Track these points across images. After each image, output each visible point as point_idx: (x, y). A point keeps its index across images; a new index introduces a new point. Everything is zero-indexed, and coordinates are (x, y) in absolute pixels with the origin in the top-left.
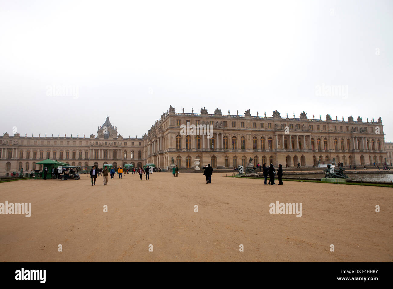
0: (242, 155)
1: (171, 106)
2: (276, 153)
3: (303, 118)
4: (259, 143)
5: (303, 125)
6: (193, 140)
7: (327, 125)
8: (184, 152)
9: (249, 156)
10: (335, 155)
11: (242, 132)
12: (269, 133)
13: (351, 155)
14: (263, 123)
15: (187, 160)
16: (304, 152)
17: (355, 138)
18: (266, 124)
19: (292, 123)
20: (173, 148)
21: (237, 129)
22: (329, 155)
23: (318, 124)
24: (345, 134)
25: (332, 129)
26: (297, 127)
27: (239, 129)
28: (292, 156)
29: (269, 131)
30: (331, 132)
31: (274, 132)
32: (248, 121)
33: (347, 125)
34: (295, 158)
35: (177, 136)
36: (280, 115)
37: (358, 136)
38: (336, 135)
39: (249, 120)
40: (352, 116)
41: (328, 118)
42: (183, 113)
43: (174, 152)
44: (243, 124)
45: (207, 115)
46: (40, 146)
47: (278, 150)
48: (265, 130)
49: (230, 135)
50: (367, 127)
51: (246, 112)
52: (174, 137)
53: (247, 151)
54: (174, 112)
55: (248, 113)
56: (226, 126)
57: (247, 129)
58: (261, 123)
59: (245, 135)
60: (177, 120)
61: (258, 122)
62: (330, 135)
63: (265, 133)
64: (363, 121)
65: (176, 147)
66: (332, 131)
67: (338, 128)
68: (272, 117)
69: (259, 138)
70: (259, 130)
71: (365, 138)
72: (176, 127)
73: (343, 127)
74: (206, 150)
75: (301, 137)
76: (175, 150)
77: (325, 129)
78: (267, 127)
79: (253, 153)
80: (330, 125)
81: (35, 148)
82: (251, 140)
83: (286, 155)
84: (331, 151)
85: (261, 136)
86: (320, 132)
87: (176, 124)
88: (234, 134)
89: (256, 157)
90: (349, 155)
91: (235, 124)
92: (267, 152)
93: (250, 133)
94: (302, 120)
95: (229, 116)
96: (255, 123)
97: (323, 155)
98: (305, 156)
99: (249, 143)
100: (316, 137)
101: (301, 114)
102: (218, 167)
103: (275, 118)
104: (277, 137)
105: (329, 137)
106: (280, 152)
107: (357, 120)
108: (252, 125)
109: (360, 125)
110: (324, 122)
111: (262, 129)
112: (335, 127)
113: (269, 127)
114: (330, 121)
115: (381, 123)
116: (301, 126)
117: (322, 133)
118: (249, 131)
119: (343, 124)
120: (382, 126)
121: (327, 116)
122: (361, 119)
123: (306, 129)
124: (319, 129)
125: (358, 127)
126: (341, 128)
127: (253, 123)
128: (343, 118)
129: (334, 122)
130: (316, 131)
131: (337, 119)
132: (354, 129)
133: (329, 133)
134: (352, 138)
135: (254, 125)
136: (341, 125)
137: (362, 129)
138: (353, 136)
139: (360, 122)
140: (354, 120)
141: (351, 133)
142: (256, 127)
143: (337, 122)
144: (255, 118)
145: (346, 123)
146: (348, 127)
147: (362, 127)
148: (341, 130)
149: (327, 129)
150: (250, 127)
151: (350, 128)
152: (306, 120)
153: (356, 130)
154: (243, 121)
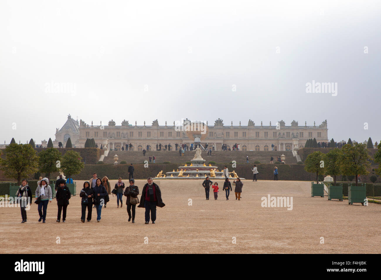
1: (81, 120)
5: (215, 133)
7: (247, 131)
14: (171, 132)
17: (282, 144)
18: (174, 133)
21: (142, 138)
23: (236, 131)
24: (270, 140)
25: (252, 134)
26: (208, 135)
30: (251, 138)
32: (155, 131)
37: (286, 142)
38: (258, 142)
39: (156, 129)
40: (283, 121)
42: (92, 126)
44: (149, 134)
45: (114, 126)
48: (172, 139)
49: (135, 144)
50: (303, 131)
55: (155, 123)
57: (153, 138)
58: (169, 132)
60: (87, 132)
61: (166, 131)
62: (250, 142)
64: (299, 125)
66: (253, 138)
67: (262, 135)
70: (166, 139)
73: (269, 133)
80: (251, 131)
86: (239, 138)
87: (85, 135)
88: (140, 143)
91: (141, 134)
93: (156, 142)
94: (216, 127)
95: (136, 127)
96: (163, 132)
105: (249, 144)
107: (290, 125)
108: (159, 134)
109: (293, 129)
110: (244, 128)
111: (170, 138)
112: (257, 134)
113: (177, 136)
114: (252, 127)
115: (326, 127)
116: (214, 134)
117: (240, 140)
118: (156, 140)
119: (270, 129)
120: (327, 130)
121: (249, 122)
122: (297, 124)
123: (220, 136)
124: (237, 136)
125: (290, 132)
126: (266, 134)
127: (161, 132)
128: (270, 123)
129: (258, 128)
130: (232, 138)
131: (262, 124)
132: (282, 134)
133: (248, 140)
134: (279, 144)
135: (162, 134)
136: (267, 131)
137: (295, 134)
138: (280, 142)
139: (294, 126)
140: (286, 125)
141: (278, 140)
142: (163, 136)
143: (262, 128)
144: (162, 128)
145: (274, 128)
146: (276, 132)
147: (295, 132)
148: (265, 136)
149: (247, 136)
150: (156, 136)
151: (278, 134)
152: (222, 127)
153: (285, 136)
154: (150, 131)
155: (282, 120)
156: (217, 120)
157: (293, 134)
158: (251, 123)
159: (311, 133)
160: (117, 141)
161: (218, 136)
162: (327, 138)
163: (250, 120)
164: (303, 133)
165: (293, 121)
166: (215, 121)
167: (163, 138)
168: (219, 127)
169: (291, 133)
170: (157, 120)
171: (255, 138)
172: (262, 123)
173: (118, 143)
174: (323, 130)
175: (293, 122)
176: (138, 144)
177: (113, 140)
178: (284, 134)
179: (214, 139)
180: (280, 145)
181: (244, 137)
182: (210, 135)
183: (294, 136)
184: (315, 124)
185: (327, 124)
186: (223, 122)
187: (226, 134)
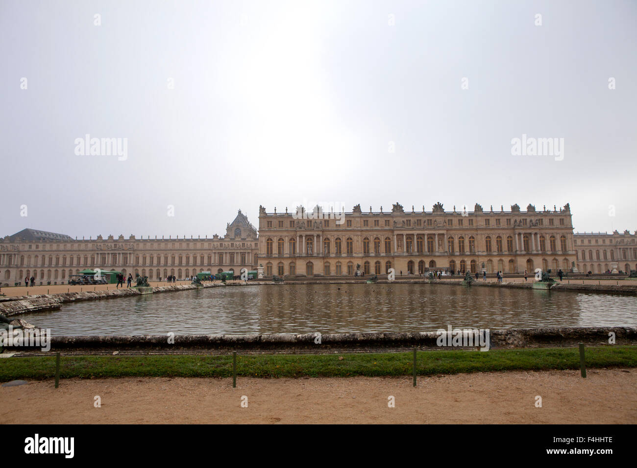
0: (348, 260)
1: (261, 206)
2: (393, 257)
3: (437, 211)
4: (372, 245)
5: (435, 221)
6: (286, 244)
7: (474, 218)
8: (275, 258)
9: (356, 262)
10: (486, 259)
11: (348, 232)
12: (386, 232)
13: (513, 258)
14: (378, 221)
15: (279, 267)
16: (435, 256)
17: (520, 234)
18: (382, 221)
19: (420, 218)
20: (263, 254)
21: (341, 229)
22: (475, 258)
23: (460, 218)
24: (503, 229)
25: (481, 223)
26: (425, 224)
27: (344, 228)
28: (417, 261)
29: (386, 230)
30: (480, 227)
31: (392, 231)
32: (357, 219)
33: (508, 218)
34: (422, 263)
35: (268, 240)
36: (403, 209)
37: (523, 232)
38: (488, 232)
39: (358, 217)
40: (518, 204)
41: (477, 209)
42: (276, 213)
43: (264, 258)
44: (349, 223)
46: (157, 250)
47: (396, 254)
48: (380, 229)
49: (332, 237)
50: (542, 218)
51: (354, 207)
52: (264, 241)
53: (354, 255)
54: (265, 213)
55: (357, 208)
56: (328, 226)
57: (355, 228)
58: (375, 221)
59: (352, 236)
60: (268, 222)
61: (371, 219)
62: (479, 232)
63: (381, 233)
64: (536, 211)
65: (266, 253)
66: (482, 227)
67: (493, 222)
68: (392, 211)
69: (372, 239)
70: (372, 229)
71: (536, 234)
72: (267, 229)
73: (501, 220)
74: (301, 256)
75: (431, 237)
76: (264, 256)
77: (472, 224)
78: (384, 225)
79: (362, 258)
80: (479, 218)
81: (151, 252)
82: (360, 241)
83: (407, 260)
84: (480, 253)
85: (375, 236)
86: (464, 228)
87: (266, 225)
88: (338, 236)
89: (367, 263)
90: (510, 258)
92: (383, 256)
93: (359, 233)
94: (436, 213)
96: (367, 221)
97: (466, 259)
98: (436, 261)
99: (358, 245)
100: (456, 236)
101: (435, 206)
102: (315, 275)
103: (395, 213)
104: (395, 237)
105: (477, 235)
106: (398, 257)
107: (526, 210)
108: (363, 223)
109: (530, 216)
110: (470, 214)
111: (377, 228)
112: (487, 221)
113: (386, 225)
114: (480, 213)
115: (569, 212)
116: (432, 222)
117: (467, 229)
118: (358, 231)
119: (502, 216)
120: (570, 216)
121: (475, 206)
122: (534, 208)
123: (441, 225)
124: (462, 224)
125: (526, 219)
126: (498, 221)
127: (364, 221)
128: (502, 208)
129: (487, 214)
130: (456, 228)
131: (492, 209)
132: (518, 222)
133: (477, 230)
134: (515, 234)
135: (366, 223)
136: (499, 218)
137: (534, 222)
138: (517, 231)
139: (531, 211)
140: (521, 210)
141: (514, 229)
142: (367, 225)
143: (492, 214)
144: (366, 215)
145: (507, 214)
146: (510, 219)
147: (534, 219)
148: (497, 224)
149: (475, 224)
150: (359, 226)
151: (512, 221)
152: (443, 213)
153: (522, 224)
154: (351, 219)
155: (516, 204)
156: (436, 205)
157: (531, 221)
158: (479, 208)
159: (552, 220)
160: (309, 233)
161: (439, 225)
162: (572, 225)
163: (477, 204)
164: (542, 219)
166: (434, 206)
167: (368, 229)
168: (439, 213)
169: (528, 220)
170: (359, 205)
171: (484, 226)
173: (310, 235)
174: (565, 216)
175: (528, 206)
176: (336, 237)
177: (303, 231)
178: (520, 221)
179: (434, 229)
180: (517, 236)
181: (471, 226)
182: (428, 224)
183: (533, 223)
184: (555, 209)
185: (570, 209)
186: (443, 207)
187: (449, 223)
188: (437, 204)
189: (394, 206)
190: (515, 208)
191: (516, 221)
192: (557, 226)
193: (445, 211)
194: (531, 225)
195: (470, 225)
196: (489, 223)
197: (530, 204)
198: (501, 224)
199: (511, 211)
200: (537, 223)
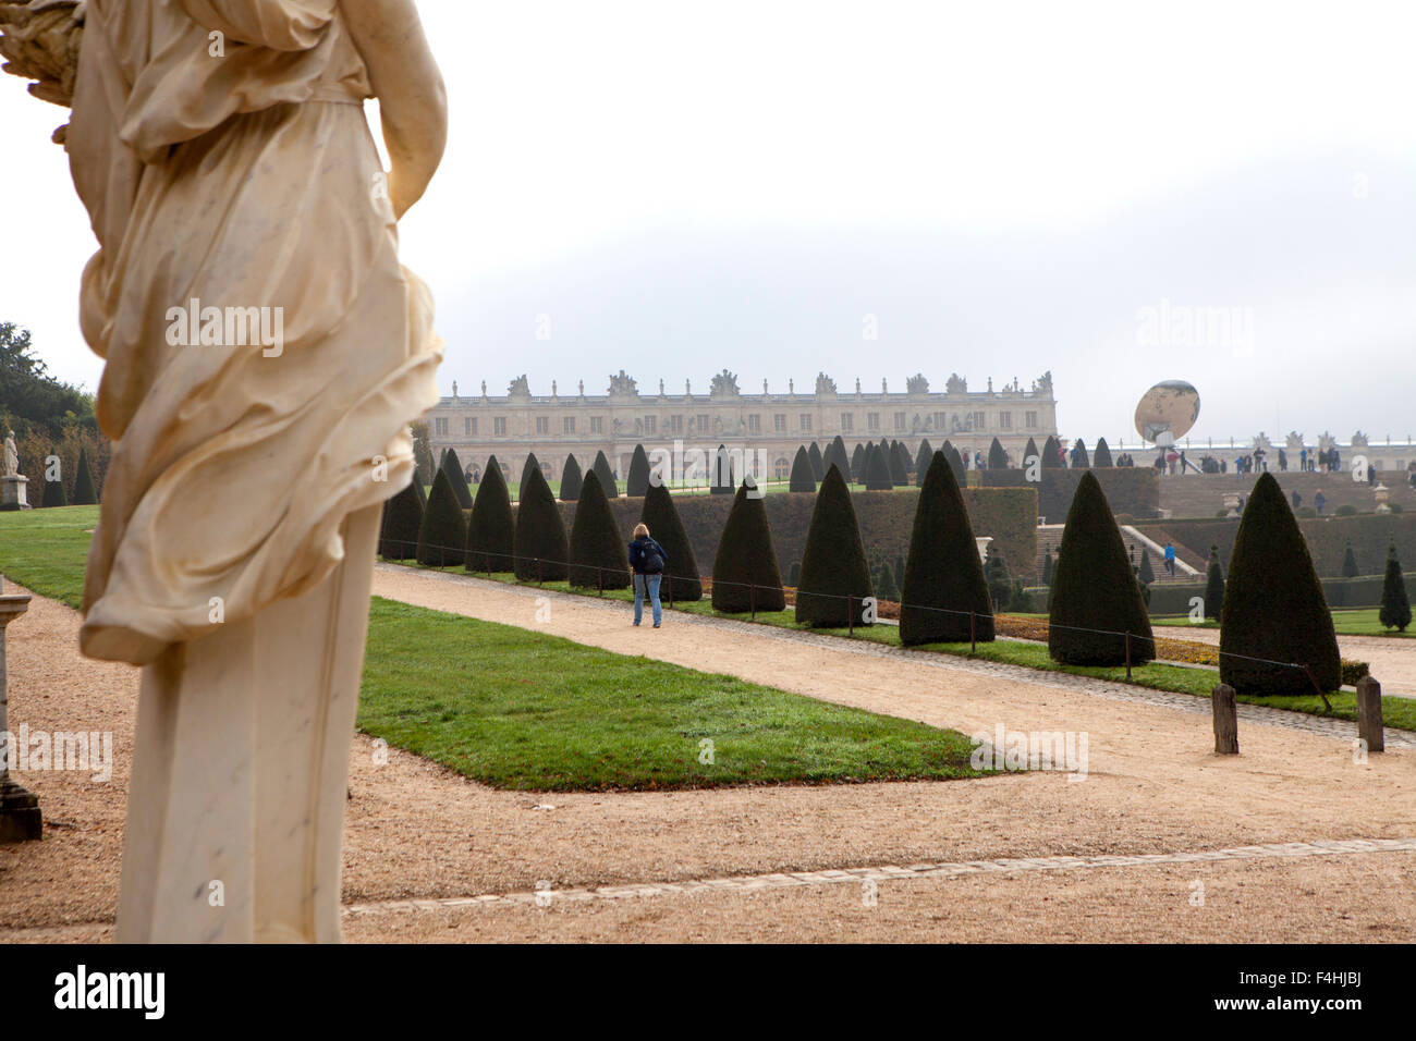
3: (721, 394)
5: (718, 419)
7: (814, 412)
12: (594, 449)
14: (573, 418)
18: (583, 420)
19: (678, 411)
21: (480, 440)
23: (780, 411)
25: (833, 422)
26: (693, 426)
27: (488, 439)
29: (593, 444)
30: (829, 434)
31: (610, 445)
32: (519, 414)
33: (899, 410)
36: (637, 387)
37: (935, 446)
39: (522, 409)
40: (923, 376)
41: (822, 389)
44: (500, 424)
48: (578, 440)
50: (982, 410)
51: (512, 383)
55: (519, 386)
56: (446, 432)
57: (517, 439)
58: (566, 419)
59: (508, 460)
61: (556, 413)
63: (582, 451)
64: (968, 391)
66: (834, 433)
67: (861, 421)
68: (607, 394)
69: (558, 466)
70: (557, 439)
71: (965, 450)
73: (881, 417)
77: (810, 427)
78: (588, 430)
80: (827, 412)
86: (789, 436)
88: (473, 458)
91: (475, 427)
93: (526, 452)
94: (719, 398)
95: (456, 401)
96: (546, 419)
101: (718, 380)
103: (617, 400)
104: (618, 460)
107: (943, 389)
108: (534, 424)
109: (953, 404)
110: (804, 401)
111: (571, 438)
112: (847, 419)
113: (593, 430)
114: (829, 397)
115: (1048, 395)
116: (710, 420)
118: (524, 445)
119: (883, 405)
120: (1053, 403)
121: (818, 380)
122: (963, 384)
123: (731, 430)
124: (784, 426)
125: (943, 414)
126: (874, 418)
127: (538, 419)
128: (885, 384)
129: (847, 400)
130: (769, 436)
131: (858, 388)
132: (922, 420)
135: (543, 424)
136: (875, 410)
137: (962, 420)
139: (956, 393)
140: (932, 389)
141: (912, 438)
142: (546, 431)
143: (861, 400)
144: (544, 403)
145: (896, 399)
146: (903, 414)
147: (961, 412)
148: (870, 427)
149: (815, 428)
150: (526, 432)
151: (909, 419)
152: (736, 399)
153: (932, 425)
154: (504, 414)
155: (919, 375)
156: (718, 376)
157: (955, 418)
158: (825, 383)
159: (1008, 414)
161: (726, 430)
162: (1055, 429)
163: (821, 375)
164: (982, 414)
165: (950, 376)
166: (713, 380)
167: (550, 439)
168: (726, 398)
169: (948, 417)
171: (839, 432)
172: (858, 385)
174: (1040, 403)
175: (950, 380)
178: (929, 419)
179: (714, 439)
181: (806, 430)
182: (700, 428)
183: (959, 425)
184: (1016, 386)
185: (1053, 387)
186: (737, 384)
187: (751, 424)
188: (722, 374)
189: (613, 379)
190: (917, 384)
191: (917, 419)
192: (1020, 431)
193: (741, 392)
194: (956, 428)
195: (803, 427)
196: (850, 422)
197: (955, 375)
198: (882, 426)
199: (906, 391)
200: (969, 424)
